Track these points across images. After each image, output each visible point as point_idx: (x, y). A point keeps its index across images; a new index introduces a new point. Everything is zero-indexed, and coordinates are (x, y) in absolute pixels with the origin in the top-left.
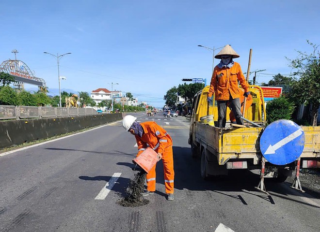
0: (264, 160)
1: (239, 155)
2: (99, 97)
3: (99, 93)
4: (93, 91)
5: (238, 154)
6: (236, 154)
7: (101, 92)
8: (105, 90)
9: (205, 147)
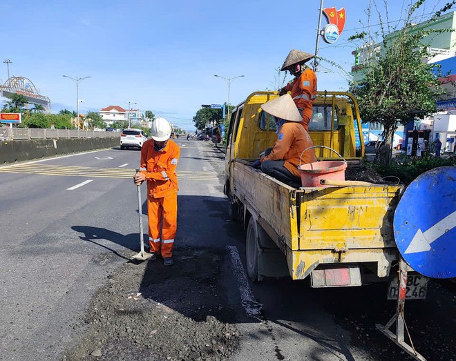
0: (404, 268)
1: (342, 255)
2: (111, 117)
3: (110, 111)
4: (103, 110)
5: (340, 253)
6: (333, 251)
7: (113, 111)
8: (118, 108)
9: (255, 217)
